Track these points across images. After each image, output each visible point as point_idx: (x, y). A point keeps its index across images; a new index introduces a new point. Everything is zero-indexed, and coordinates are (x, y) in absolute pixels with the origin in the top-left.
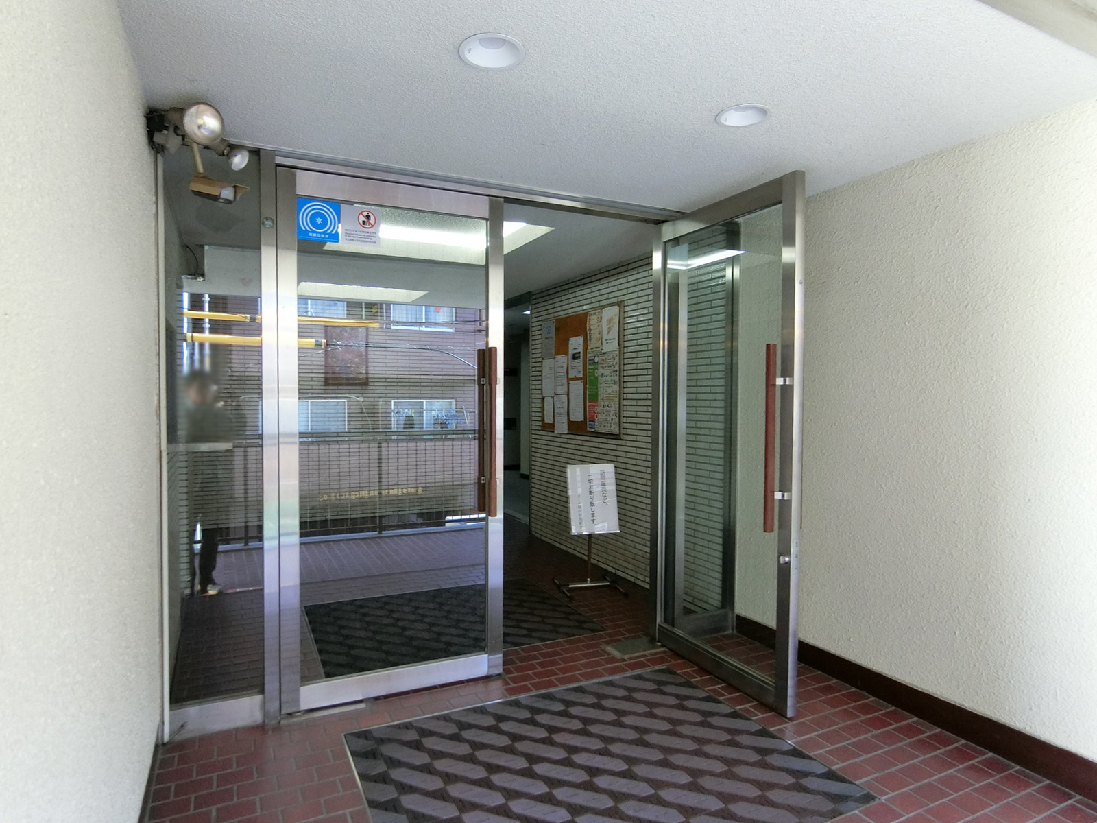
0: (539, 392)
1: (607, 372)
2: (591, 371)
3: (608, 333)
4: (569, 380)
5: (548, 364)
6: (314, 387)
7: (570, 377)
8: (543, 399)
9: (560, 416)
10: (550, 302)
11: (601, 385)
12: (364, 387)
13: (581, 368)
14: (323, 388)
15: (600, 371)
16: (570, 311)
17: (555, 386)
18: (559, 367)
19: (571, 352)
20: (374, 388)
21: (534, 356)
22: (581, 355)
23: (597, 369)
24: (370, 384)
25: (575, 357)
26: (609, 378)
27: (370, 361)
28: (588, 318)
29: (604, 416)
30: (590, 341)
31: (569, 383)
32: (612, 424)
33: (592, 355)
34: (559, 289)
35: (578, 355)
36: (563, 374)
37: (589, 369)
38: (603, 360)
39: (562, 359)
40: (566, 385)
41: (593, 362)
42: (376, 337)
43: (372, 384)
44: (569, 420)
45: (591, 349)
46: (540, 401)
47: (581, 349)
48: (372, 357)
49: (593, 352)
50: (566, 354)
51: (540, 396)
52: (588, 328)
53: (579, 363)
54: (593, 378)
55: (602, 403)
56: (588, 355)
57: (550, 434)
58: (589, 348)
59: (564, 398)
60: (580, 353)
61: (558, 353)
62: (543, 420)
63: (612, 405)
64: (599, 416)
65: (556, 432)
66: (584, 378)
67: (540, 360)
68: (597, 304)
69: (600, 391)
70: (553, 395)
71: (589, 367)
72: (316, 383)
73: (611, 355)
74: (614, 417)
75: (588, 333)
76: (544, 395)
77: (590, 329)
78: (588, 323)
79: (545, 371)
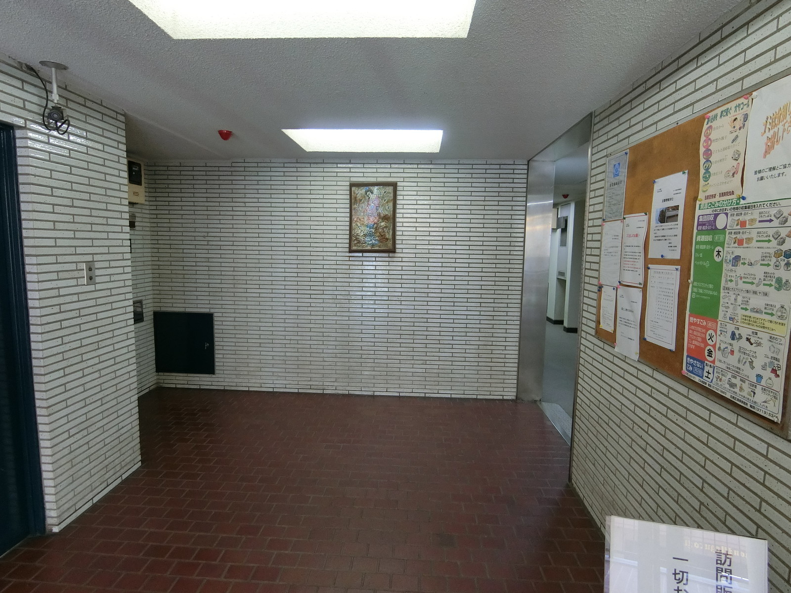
0: (595, 274)
1: (751, 253)
2: (703, 247)
3: (767, 152)
4: (648, 262)
5: (612, 229)
6: (338, 254)
7: (651, 255)
8: (600, 288)
9: (627, 323)
10: (623, 119)
11: (730, 285)
12: (391, 255)
13: (677, 241)
14: (348, 254)
15: (730, 250)
16: (661, 125)
17: (622, 269)
18: (629, 236)
19: (657, 205)
20: (401, 255)
21: (592, 216)
22: (681, 212)
23: (722, 245)
24: (397, 251)
25: (663, 217)
26: (759, 271)
27: (398, 224)
28: (705, 127)
29: (733, 360)
30: (706, 179)
31: (647, 268)
32: (758, 390)
33: (709, 211)
34: (641, 89)
35: (673, 213)
36: (636, 250)
37: (697, 243)
38: (743, 224)
39: (637, 222)
40: (641, 271)
41: (710, 227)
42: (406, 197)
43: (400, 251)
44: (642, 339)
45: (707, 198)
46: (595, 289)
47: (680, 201)
48: (401, 220)
49: (711, 205)
50: (647, 211)
51: (595, 281)
52: (702, 150)
53: (675, 229)
54: (707, 264)
55: (730, 328)
56: (698, 212)
57: (607, 347)
58: (701, 196)
59: (637, 294)
60: (676, 208)
61: (630, 209)
62: (598, 322)
63: (765, 341)
64: (717, 355)
65: (616, 349)
66: (684, 263)
67: (599, 222)
68: (736, 88)
69: (725, 299)
70: (617, 284)
71: (697, 237)
72: (340, 250)
73: (773, 211)
74: (767, 374)
75: (702, 161)
76: (602, 282)
77: (708, 153)
78: (703, 138)
79: (607, 241)
